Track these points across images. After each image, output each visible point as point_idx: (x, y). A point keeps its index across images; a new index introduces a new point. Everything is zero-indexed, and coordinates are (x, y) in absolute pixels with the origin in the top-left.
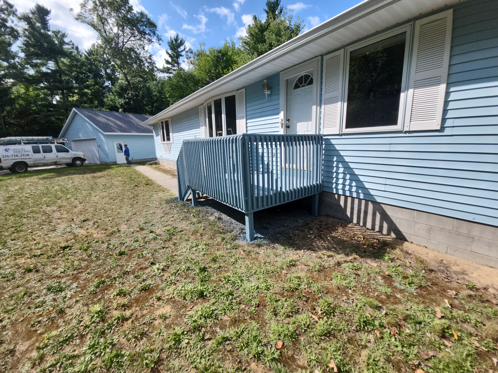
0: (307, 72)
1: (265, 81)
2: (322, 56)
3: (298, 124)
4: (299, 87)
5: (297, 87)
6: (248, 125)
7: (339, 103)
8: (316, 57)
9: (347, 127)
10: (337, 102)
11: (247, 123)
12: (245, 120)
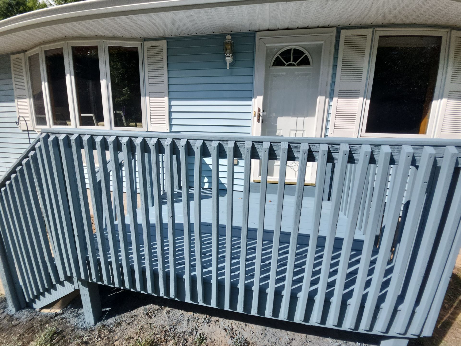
0: (299, 46)
1: (229, 37)
2: (339, 29)
3: (279, 119)
4: (282, 64)
5: (278, 63)
6: (173, 109)
7: (361, 99)
8: (328, 27)
9: (368, 130)
10: (357, 97)
11: (170, 106)
12: (166, 98)
